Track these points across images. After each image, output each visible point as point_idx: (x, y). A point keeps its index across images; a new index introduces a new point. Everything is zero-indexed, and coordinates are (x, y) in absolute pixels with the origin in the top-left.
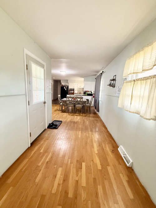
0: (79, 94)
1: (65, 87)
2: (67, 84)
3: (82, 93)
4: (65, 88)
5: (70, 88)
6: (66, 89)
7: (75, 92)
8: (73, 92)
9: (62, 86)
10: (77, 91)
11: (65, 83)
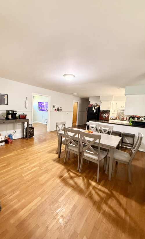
0: (120, 119)
1: (93, 108)
2: (98, 103)
3: (125, 119)
4: (95, 109)
5: (102, 108)
6: (95, 111)
7: (111, 116)
8: (106, 116)
9: (89, 106)
10: (116, 115)
11: (96, 102)
